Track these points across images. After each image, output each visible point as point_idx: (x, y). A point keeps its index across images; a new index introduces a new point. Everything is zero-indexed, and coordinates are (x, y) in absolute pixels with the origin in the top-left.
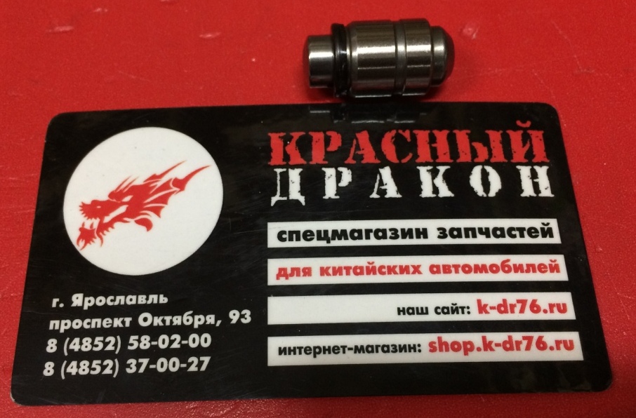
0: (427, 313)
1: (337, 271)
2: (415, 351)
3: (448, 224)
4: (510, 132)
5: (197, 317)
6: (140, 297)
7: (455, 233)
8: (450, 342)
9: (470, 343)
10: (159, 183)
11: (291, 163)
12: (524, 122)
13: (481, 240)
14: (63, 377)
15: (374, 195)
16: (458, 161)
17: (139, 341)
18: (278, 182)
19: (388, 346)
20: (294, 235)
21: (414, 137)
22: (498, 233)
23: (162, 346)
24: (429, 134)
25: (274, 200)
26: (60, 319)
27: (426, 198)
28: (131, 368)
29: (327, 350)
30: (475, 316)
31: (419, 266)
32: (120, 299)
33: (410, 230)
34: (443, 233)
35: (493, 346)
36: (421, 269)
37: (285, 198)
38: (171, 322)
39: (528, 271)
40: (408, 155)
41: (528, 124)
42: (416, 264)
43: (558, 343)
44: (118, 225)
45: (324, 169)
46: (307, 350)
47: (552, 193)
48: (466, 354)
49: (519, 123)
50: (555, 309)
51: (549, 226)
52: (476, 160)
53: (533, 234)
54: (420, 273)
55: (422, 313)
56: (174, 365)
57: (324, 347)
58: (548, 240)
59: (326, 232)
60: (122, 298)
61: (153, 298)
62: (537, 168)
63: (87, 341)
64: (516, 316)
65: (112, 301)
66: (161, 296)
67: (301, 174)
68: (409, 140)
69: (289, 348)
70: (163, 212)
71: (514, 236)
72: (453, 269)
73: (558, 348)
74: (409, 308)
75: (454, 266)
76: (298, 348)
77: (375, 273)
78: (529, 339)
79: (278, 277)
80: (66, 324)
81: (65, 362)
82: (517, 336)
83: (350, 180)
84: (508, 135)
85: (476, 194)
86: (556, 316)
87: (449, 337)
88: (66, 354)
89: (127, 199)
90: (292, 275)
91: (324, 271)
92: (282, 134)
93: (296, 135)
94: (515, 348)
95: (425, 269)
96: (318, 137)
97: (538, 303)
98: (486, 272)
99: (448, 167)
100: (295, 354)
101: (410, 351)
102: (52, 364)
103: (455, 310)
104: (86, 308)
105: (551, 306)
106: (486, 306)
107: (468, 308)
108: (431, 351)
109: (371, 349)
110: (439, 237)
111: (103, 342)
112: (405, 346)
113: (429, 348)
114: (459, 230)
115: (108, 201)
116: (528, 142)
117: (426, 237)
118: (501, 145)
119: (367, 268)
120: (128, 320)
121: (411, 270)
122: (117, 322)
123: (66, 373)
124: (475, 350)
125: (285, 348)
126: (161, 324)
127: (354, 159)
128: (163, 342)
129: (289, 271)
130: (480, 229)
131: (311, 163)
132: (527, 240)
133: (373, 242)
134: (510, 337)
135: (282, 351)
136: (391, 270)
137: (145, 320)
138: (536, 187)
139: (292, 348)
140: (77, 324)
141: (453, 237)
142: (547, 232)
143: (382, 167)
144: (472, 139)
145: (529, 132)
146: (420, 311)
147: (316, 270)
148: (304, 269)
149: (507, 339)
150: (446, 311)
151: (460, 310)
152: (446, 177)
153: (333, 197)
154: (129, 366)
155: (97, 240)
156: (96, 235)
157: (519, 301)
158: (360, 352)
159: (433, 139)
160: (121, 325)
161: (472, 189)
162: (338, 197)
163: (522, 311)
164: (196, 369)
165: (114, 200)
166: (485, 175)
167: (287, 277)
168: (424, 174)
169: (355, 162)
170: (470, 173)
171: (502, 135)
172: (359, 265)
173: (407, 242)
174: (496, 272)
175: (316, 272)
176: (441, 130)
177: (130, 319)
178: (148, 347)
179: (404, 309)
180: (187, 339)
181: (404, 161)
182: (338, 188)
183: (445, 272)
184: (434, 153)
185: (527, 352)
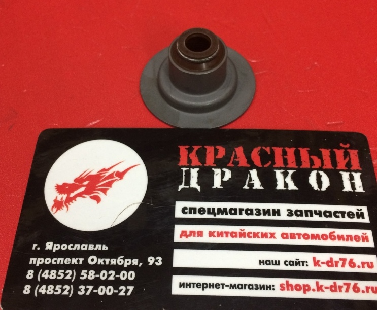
0: (279, 264)
1: (220, 234)
2: (270, 289)
3: (294, 207)
4: (336, 150)
5: (126, 260)
6: (90, 245)
7: (299, 213)
8: (294, 284)
9: (308, 285)
10: (107, 174)
11: (192, 165)
12: (345, 144)
13: (316, 218)
14: (36, 295)
15: (246, 187)
16: (301, 167)
17: (88, 274)
18: (184, 176)
19: (252, 285)
20: (193, 210)
21: (272, 151)
22: (328, 214)
23: (103, 278)
24: (282, 150)
25: (180, 187)
26: (37, 257)
27: (280, 190)
28: (81, 292)
29: (211, 286)
30: (311, 268)
31: (274, 234)
32: (77, 247)
33: (269, 210)
34: (290, 213)
35: (323, 288)
36: (275, 235)
37: (188, 187)
38: (110, 262)
39: (347, 240)
40: (268, 162)
41: (348, 145)
42: (272, 232)
43: (367, 288)
44: (78, 199)
45: (213, 169)
46: (198, 285)
47: (364, 190)
48: (305, 292)
49: (342, 145)
50: (366, 266)
51: (362, 211)
52: (313, 167)
53: (351, 216)
54: (274, 238)
55: (276, 264)
56: (109, 291)
57: (210, 284)
58: (360, 220)
59: (213, 209)
60: (78, 245)
61: (99, 247)
62: (353, 173)
63: (53, 272)
64: (339, 269)
65: (71, 247)
66: (104, 245)
67: (198, 172)
68: (269, 153)
69: (187, 283)
70: (108, 192)
71: (338, 217)
72: (297, 237)
73: (368, 292)
74: (267, 261)
75: (298, 234)
76: (192, 283)
77: (245, 237)
78: (348, 285)
79: (181, 236)
80: (40, 261)
81: (38, 285)
82: (340, 282)
83: (230, 177)
84: (334, 152)
85: (312, 188)
86: (366, 270)
87: (293, 281)
88: (39, 280)
89: (86, 183)
90: (190, 235)
91: (211, 234)
92: (187, 147)
93: (196, 148)
94: (338, 290)
95: (278, 235)
96: (210, 149)
97: (354, 261)
98: (319, 239)
99: (295, 171)
100: (190, 287)
101: (267, 289)
102: (29, 286)
103: (298, 263)
104: (54, 251)
105: (363, 264)
106: (318, 261)
107: (307, 262)
108: (281, 290)
109: (240, 287)
110: (288, 215)
111: (64, 273)
112: (264, 286)
113: (280, 288)
114: (301, 211)
115: (73, 184)
116: (348, 157)
117: (279, 215)
118: (330, 158)
119: (240, 233)
120: (81, 260)
121: (269, 236)
122: (74, 261)
123: (38, 293)
124: (311, 290)
125: (184, 283)
126: (103, 264)
127: (233, 163)
128: (103, 275)
129: (188, 233)
130: (315, 212)
131: (205, 165)
132: (347, 219)
133: (244, 216)
134: (335, 283)
135: (182, 285)
136: (256, 235)
137: (93, 260)
138: (353, 185)
139: (188, 284)
140: (48, 261)
141: (297, 215)
142: (361, 215)
143: (251, 170)
144: (310, 153)
145: (349, 150)
146: (274, 263)
147: (206, 233)
148: (198, 232)
149: (333, 284)
150: (291, 263)
151: (301, 264)
152: (294, 177)
153: (219, 187)
154: (80, 290)
155: (65, 208)
156: (64, 205)
157: (341, 259)
158: (233, 288)
159: (285, 153)
160: (76, 263)
161: (311, 185)
162: (222, 187)
163: (343, 266)
164: (124, 294)
165: (78, 183)
166: (319, 177)
167: (187, 236)
168: (279, 174)
169: (234, 166)
170: (309, 175)
171: (330, 152)
172: (235, 231)
173: (267, 217)
174: (326, 239)
175: (206, 234)
176: (290, 148)
177: (83, 259)
178: (93, 278)
179: (263, 261)
180: (119, 274)
181: (266, 166)
182: (222, 181)
183: (291, 238)
184: (285, 161)
185: (347, 293)
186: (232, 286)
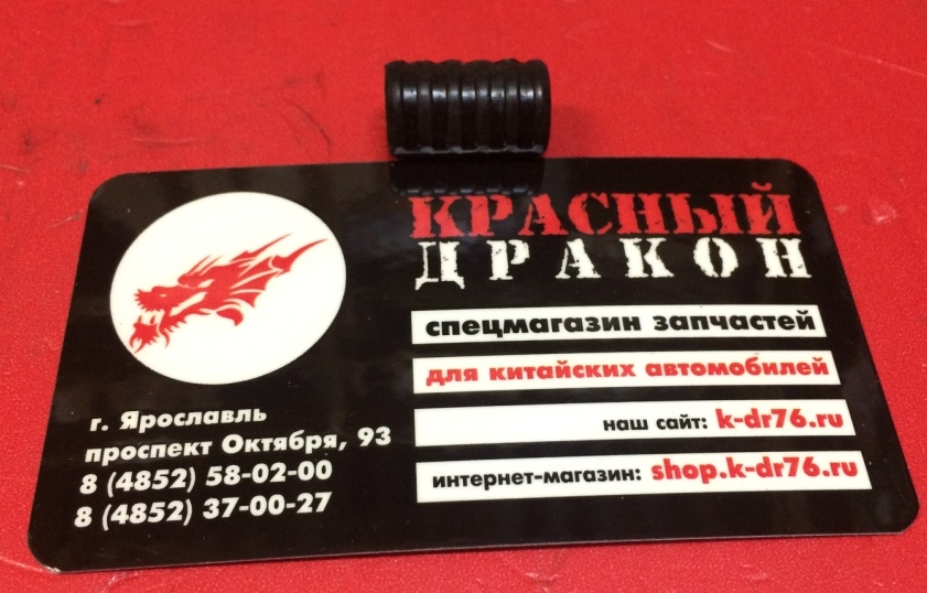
0: (646, 427)
1: (515, 373)
2: (632, 478)
3: (668, 311)
4: (744, 197)
5: (310, 439)
6: (225, 413)
7: (677, 323)
8: (681, 466)
9: (712, 468)
10: (253, 263)
11: (442, 235)
12: (763, 184)
13: (715, 332)
14: (106, 528)
15: (562, 275)
16: (676, 232)
17: (223, 474)
18: (426, 259)
19: (593, 473)
20: (451, 328)
21: (613, 202)
22: (739, 323)
23: (258, 480)
24: (634, 199)
25: (420, 282)
26: (103, 446)
27: (635, 279)
28: (211, 512)
29: (504, 479)
30: (714, 431)
31: (631, 366)
32: (195, 418)
33: (615, 320)
34: (661, 324)
35: (743, 470)
36: (634, 370)
37: (436, 280)
38: (272, 446)
39: (783, 372)
40: (606, 224)
41: (768, 187)
42: (627, 363)
43: (834, 466)
44: (191, 318)
45: (489, 242)
46: (475, 480)
47: (809, 272)
48: (705, 481)
49: (755, 185)
50: (826, 422)
51: (808, 315)
52: (700, 231)
53: (787, 325)
54: (633, 375)
55: (639, 428)
56: (276, 505)
57: (500, 476)
58: (807, 333)
59: (496, 323)
60: (198, 415)
62: (785, 242)
63: (144, 475)
64: (772, 431)
65: (182, 419)
66: (257, 411)
67: (457, 249)
68: (606, 205)
69: (449, 478)
70: (259, 300)
71: (761, 327)
72: (679, 370)
73: (836, 473)
74: (620, 422)
75: (680, 366)
76: (462, 477)
77: (568, 376)
78: (794, 461)
79: (429, 382)
80: (111, 454)
81: (109, 507)
82: (776, 457)
83: (527, 255)
84: (742, 200)
85: (702, 273)
86: (828, 430)
87: (679, 460)
88: (111, 494)
89: (205, 284)
90: (449, 379)
91: (495, 374)
92: (429, 199)
93: (449, 200)
94: (774, 472)
96: (478, 203)
97: (801, 413)
98: (726, 373)
99: (662, 239)
100: (457, 485)
101: (625, 479)
102: (89, 510)
103: (685, 423)
104: (142, 430)
105: (821, 418)
106: (728, 417)
107: (704, 420)
108: (655, 478)
109: (568, 477)
110: (657, 328)
111: (169, 476)
112: (617, 472)
113: (651, 475)
114: (683, 319)
115: (176, 287)
116: (770, 208)
117: (638, 327)
118: (733, 213)
119: (558, 369)
120: (206, 446)
121: (620, 370)
122: (190, 449)
123: (110, 523)
124: (718, 477)
125: (442, 479)
126: (256, 449)
127: (531, 229)
128: (259, 474)
129: (445, 375)
130: (713, 319)
131: (471, 234)
132: (779, 332)
133: (563, 334)
134: (766, 460)
135: (438, 482)
136: (592, 371)
138: (786, 265)
139: (453, 478)
140: (128, 453)
141: (676, 328)
142: (807, 323)
143: (572, 240)
144: (693, 204)
145: (770, 196)
146: (636, 425)
147: (484, 372)
148: (467, 372)
149: (761, 461)
150: (672, 424)
151: (693, 423)
152: (661, 251)
153: (504, 277)
154: (207, 509)
155: (161, 339)
156: (159, 332)
157: (774, 411)
158: (552, 481)
159: (639, 205)
160: (195, 453)
161: (698, 267)
162: (510, 278)
163: (780, 424)
164: (310, 510)
165: (187, 286)
166: (714, 251)
167: (442, 382)
168: (631, 248)
169: (532, 234)
170: (692, 246)
171: (734, 200)
172: (546, 364)
173: (612, 334)
174: (740, 372)
175: (484, 375)
176: (649, 194)
177: (210, 444)
178: (237, 480)
179: (612, 422)
180: (296, 469)
181: (601, 232)
182: (510, 265)
183: (668, 373)
184: (642, 222)
185: (792, 478)
186: (550, 478)
